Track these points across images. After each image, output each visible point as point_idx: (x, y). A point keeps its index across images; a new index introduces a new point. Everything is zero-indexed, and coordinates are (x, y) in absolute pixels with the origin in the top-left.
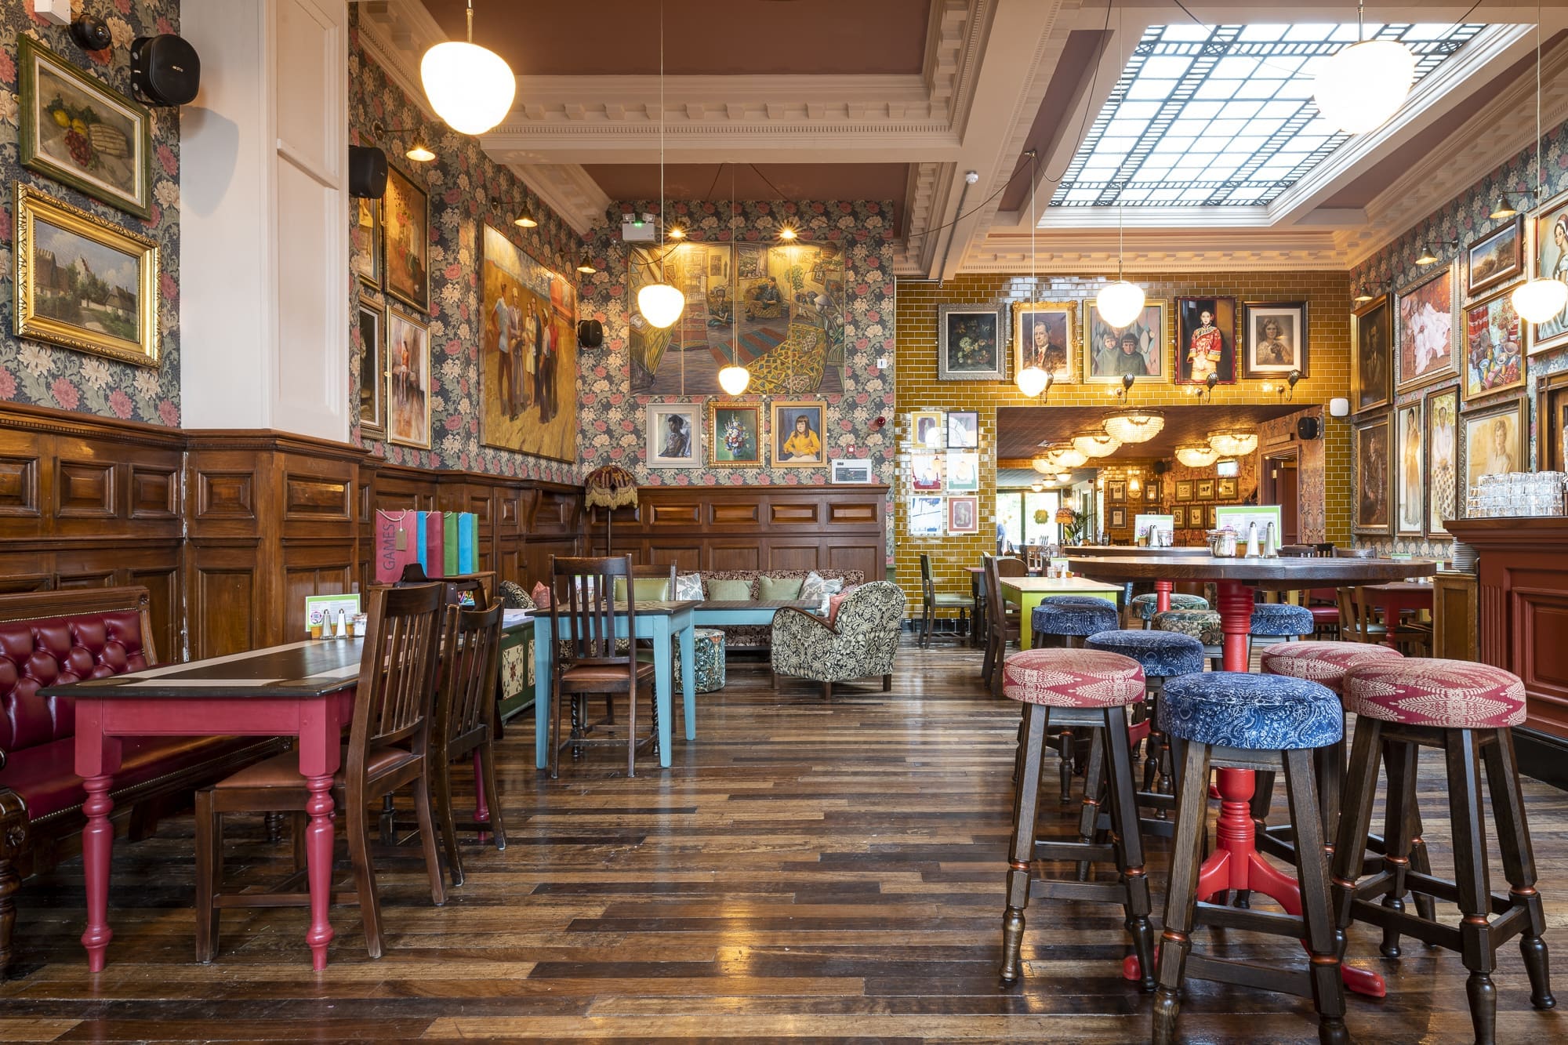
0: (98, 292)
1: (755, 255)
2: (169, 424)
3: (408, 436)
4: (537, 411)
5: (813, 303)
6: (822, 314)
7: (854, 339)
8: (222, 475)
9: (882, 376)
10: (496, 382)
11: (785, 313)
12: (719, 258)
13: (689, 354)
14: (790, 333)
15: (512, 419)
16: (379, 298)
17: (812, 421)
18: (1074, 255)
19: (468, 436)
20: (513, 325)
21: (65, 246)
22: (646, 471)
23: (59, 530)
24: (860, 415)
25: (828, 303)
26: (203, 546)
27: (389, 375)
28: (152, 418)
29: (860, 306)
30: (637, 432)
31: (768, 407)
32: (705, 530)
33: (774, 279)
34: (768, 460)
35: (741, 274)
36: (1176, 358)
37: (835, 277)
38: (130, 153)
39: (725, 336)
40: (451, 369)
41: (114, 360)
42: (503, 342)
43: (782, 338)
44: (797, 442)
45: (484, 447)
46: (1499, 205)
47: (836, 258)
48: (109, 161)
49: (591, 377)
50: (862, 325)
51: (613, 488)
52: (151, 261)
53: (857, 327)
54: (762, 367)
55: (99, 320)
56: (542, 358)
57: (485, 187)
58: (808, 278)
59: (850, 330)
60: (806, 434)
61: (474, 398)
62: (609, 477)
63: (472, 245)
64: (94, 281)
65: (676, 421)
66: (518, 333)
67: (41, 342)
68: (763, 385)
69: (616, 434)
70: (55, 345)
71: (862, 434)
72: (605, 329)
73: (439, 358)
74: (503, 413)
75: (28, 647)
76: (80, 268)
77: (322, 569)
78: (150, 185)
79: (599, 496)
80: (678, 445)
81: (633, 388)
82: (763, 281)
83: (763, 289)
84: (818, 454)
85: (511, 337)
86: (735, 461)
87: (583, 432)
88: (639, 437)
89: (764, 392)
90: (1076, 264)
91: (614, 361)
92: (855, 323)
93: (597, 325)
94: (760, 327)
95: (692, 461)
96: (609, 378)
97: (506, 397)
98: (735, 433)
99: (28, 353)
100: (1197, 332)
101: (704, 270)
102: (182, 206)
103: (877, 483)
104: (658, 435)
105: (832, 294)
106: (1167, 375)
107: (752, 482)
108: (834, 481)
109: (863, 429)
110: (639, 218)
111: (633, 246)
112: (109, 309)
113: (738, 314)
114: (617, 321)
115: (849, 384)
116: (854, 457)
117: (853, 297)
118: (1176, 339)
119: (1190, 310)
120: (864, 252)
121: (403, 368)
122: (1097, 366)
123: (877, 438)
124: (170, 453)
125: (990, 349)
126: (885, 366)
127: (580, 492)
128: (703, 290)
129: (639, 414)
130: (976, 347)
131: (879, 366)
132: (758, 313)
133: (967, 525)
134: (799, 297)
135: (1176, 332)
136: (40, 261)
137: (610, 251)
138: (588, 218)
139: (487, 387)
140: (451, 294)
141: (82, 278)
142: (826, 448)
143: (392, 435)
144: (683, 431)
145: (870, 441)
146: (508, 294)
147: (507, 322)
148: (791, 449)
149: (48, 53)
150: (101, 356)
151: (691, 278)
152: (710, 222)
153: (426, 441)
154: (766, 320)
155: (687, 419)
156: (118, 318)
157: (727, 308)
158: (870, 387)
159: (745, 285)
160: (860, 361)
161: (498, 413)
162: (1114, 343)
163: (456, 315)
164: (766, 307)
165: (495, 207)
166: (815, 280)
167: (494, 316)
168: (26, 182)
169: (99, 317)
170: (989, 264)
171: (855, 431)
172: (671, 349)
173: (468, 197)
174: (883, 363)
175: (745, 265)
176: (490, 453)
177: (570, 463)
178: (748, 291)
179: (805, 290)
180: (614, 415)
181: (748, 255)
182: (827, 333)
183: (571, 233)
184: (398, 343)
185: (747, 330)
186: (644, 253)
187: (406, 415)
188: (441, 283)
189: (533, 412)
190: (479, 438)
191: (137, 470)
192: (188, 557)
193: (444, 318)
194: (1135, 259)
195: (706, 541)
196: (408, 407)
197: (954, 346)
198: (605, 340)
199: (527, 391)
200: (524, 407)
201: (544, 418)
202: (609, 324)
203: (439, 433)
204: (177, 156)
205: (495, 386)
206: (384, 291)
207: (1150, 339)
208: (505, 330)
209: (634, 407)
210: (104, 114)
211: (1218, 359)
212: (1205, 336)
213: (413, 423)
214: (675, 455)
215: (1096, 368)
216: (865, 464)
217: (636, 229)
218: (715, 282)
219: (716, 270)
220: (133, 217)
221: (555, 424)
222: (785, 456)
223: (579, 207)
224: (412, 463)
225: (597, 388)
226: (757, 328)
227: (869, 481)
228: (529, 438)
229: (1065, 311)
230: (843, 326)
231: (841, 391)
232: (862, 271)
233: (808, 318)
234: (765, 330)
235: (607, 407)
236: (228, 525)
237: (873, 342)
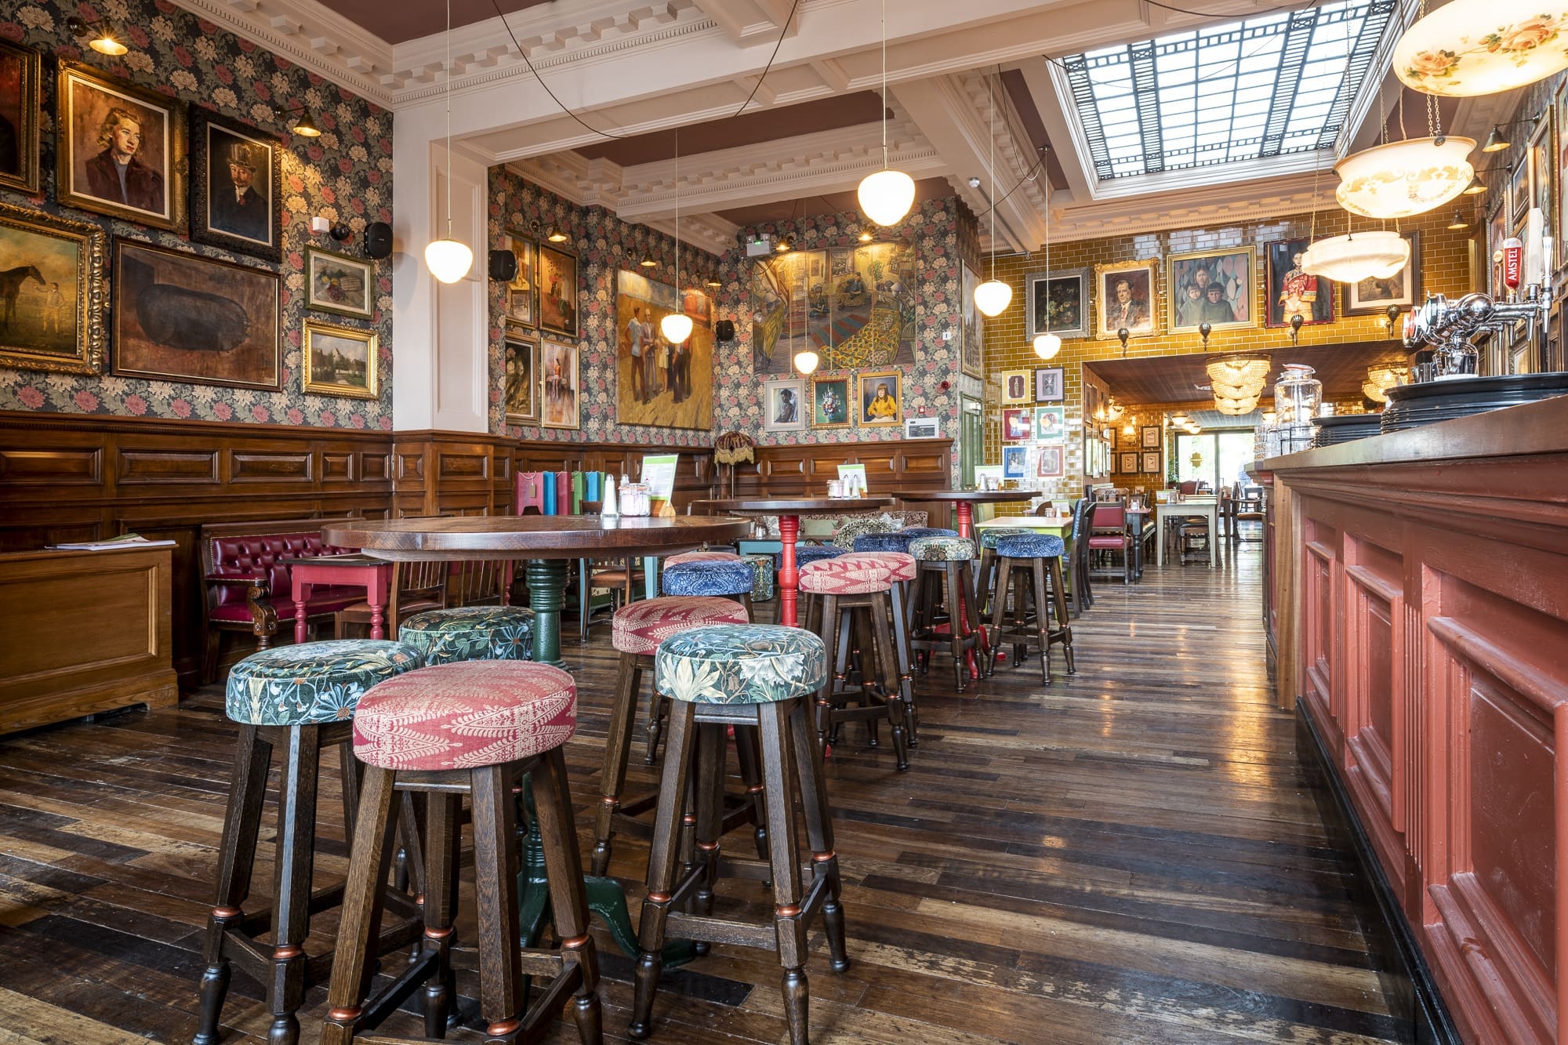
0: (344, 364)
1: (844, 256)
2: (386, 429)
3: (560, 421)
4: (671, 394)
5: (890, 290)
6: (898, 299)
7: (924, 317)
8: (409, 456)
9: (947, 346)
10: (629, 378)
11: (868, 301)
12: (817, 262)
13: (796, 340)
14: (872, 317)
15: (645, 403)
16: (536, 334)
17: (891, 391)
18: (1153, 215)
19: (605, 418)
20: (646, 336)
21: (327, 344)
22: (765, 434)
23: (323, 489)
24: (929, 381)
25: (902, 289)
26: (402, 496)
27: (542, 383)
28: (376, 427)
29: (929, 288)
30: (759, 404)
31: (855, 378)
32: (808, 480)
33: (859, 274)
34: (856, 422)
35: (834, 273)
36: (1266, 303)
37: (908, 267)
38: (363, 287)
39: (822, 324)
40: (593, 373)
41: (353, 398)
42: (636, 350)
43: (866, 321)
44: (878, 406)
45: (620, 424)
46: (1490, 140)
47: (908, 251)
48: (350, 294)
49: (726, 363)
50: (930, 305)
51: (732, 449)
52: (374, 343)
53: (926, 307)
54: (850, 346)
55: (345, 378)
56: (675, 356)
57: (621, 243)
58: (885, 271)
59: (920, 310)
60: (886, 399)
61: (610, 392)
62: (731, 441)
63: (609, 285)
64: (342, 358)
65: (787, 394)
66: (651, 340)
67: (315, 394)
68: (851, 361)
69: (744, 407)
70: (323, 395)
71: (931, 397)
72: (736, 326)
73: (584, 366)
74: (636, 399)
75: (301, 546)
76: (335, 353)
77: (465, 509)
78: (374, 299)
79: (723, 456)
80: (788, 414)
81: (756, 370)
82: (851, 276)
83: (851, 283)
84: (894, 415)
85: (643, 345)
86: (830, 423)
87: (720, 406)
88: (760, 407)
89: (852, 367)
90: (1157, 222)
91: (743, 350)
92: (925, 304)
93: (729, 324)
94: (849, 314)
95: (798, 424)
96: (739, 363)
97: (638, 388)
98: (830, 401)
99: (309, 400)
100: (1289, 274)
101: (806, 274)
102: (394, 308)
103: (944, 437)
104: (774, 405)
105: (905, 281)
106: (1256, 320)
107: (844, 440)
108: (908, 437)
109: (932, 392)
110: (758, 238)
111: (755, 260)
112: (351, 372)
113: (833, 305)
114: (744, 319)
115: (919, 355)
116: (925, 417)
117: (922, 282)
118: (1266, 284)
119: (1281, 254)
120: (932, 243)
121: (556, 377)
122: (1181, 317)
123: (944, 399)
124: (384, 446)
125: (1076, 309)
126: (949, 338)
127: (710, 452)
128: (806, 288)
129: (760, 390)
130: (1061, 309)
131: (944, 338)
132: (847, 303)
133: (1053, 471)
134: (879, 287)
135: (1266, 277)
136: (314, 353)
137: (740, 266)
138: (723, 243)
139: (620, 383)
140: (593, 322)
141: (336, 358)
142: (902, 410)
143: (545, 421)
144: (791, 402)
145: (937, 403)
146: (641, 314)
147: (640, 334)
148: (874, 412)
149: (318, 249)
150: (346, 397)
151: (797, 279)
152: (810, 235)
153: (575, 424)
154: (852, 308)
155: (794, 392)
156: (355, 376)
157: (824, 301)
158: (937, 357)
159: (837, 281)
160: (929, 335)
161: (632, 399)
162: (1198, 293)
163: (595, 335)
164: (853, 297)
165: (630, 255)
166: (892, 271)
167: (627, 333)
168: (307, 316)
169: (346, 377)
170: (1072, 233)
171: (925, 395)
172: (782, 337)
173: (605, 253)
174: (947, 335)
175: (837, 265)
176: (626, 428)
177: (708, 431)
178: (840, 286)
179: (884, 280)
180: (743, 392)
181: (839, 257)
182: (901, 314)
183: (708, 256)
184: (551, 361)
185: (839, 318)
186: (763, 264)
187: (558, 408)
188: (587, 315)
189: (667, 396)
190: (614, 419)
191: (365, 456)
192: (395, 502)
193: (588, 339)
194: (1217, 211)
195: (808, 488)
196: (560, 402)
197: (1040, 310)
198: (736, 334)
199: (659, 381)
200: (656, 393)
201: (677, 399)
202: (739, 321)
203: (585, 417)
204: (391, 281)
205: (627, 381)
206: (538, 329)
207: (1238, 287)
208: (638, 340)
209: (756, 385)
210: (348, 271)
211: (1314, 300)
212: (1298, 278)
213: (564, 412)
214: (786, 421)
215: (1180, 319)
216: (934, 421)
217: (757, 247)
218: (814, 281)
219: (815, 271)
220: (365, 322)
221: (688, 403)
222: (869, 418)
223: (711, 238)
224: (563, 438)
225: (731, 371)
226: (847, 314)
227: (937, 436)
228: (661, 415)
229: (1148, 268)
230: (914, 307)
231: (912, 361)
232: (930, 259)
233: (886, 303)
234: (852, 316)
235: (738, 386)
236: (412, 484)
237: (940, 318)
